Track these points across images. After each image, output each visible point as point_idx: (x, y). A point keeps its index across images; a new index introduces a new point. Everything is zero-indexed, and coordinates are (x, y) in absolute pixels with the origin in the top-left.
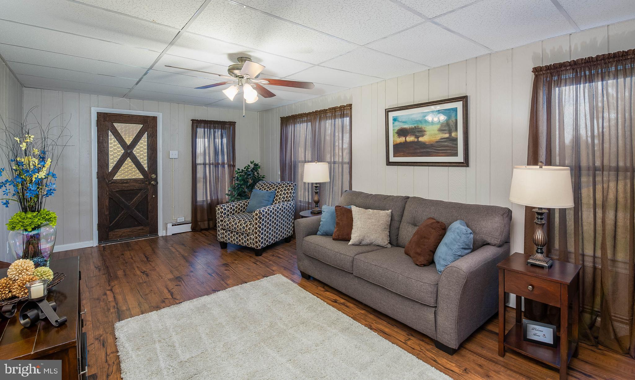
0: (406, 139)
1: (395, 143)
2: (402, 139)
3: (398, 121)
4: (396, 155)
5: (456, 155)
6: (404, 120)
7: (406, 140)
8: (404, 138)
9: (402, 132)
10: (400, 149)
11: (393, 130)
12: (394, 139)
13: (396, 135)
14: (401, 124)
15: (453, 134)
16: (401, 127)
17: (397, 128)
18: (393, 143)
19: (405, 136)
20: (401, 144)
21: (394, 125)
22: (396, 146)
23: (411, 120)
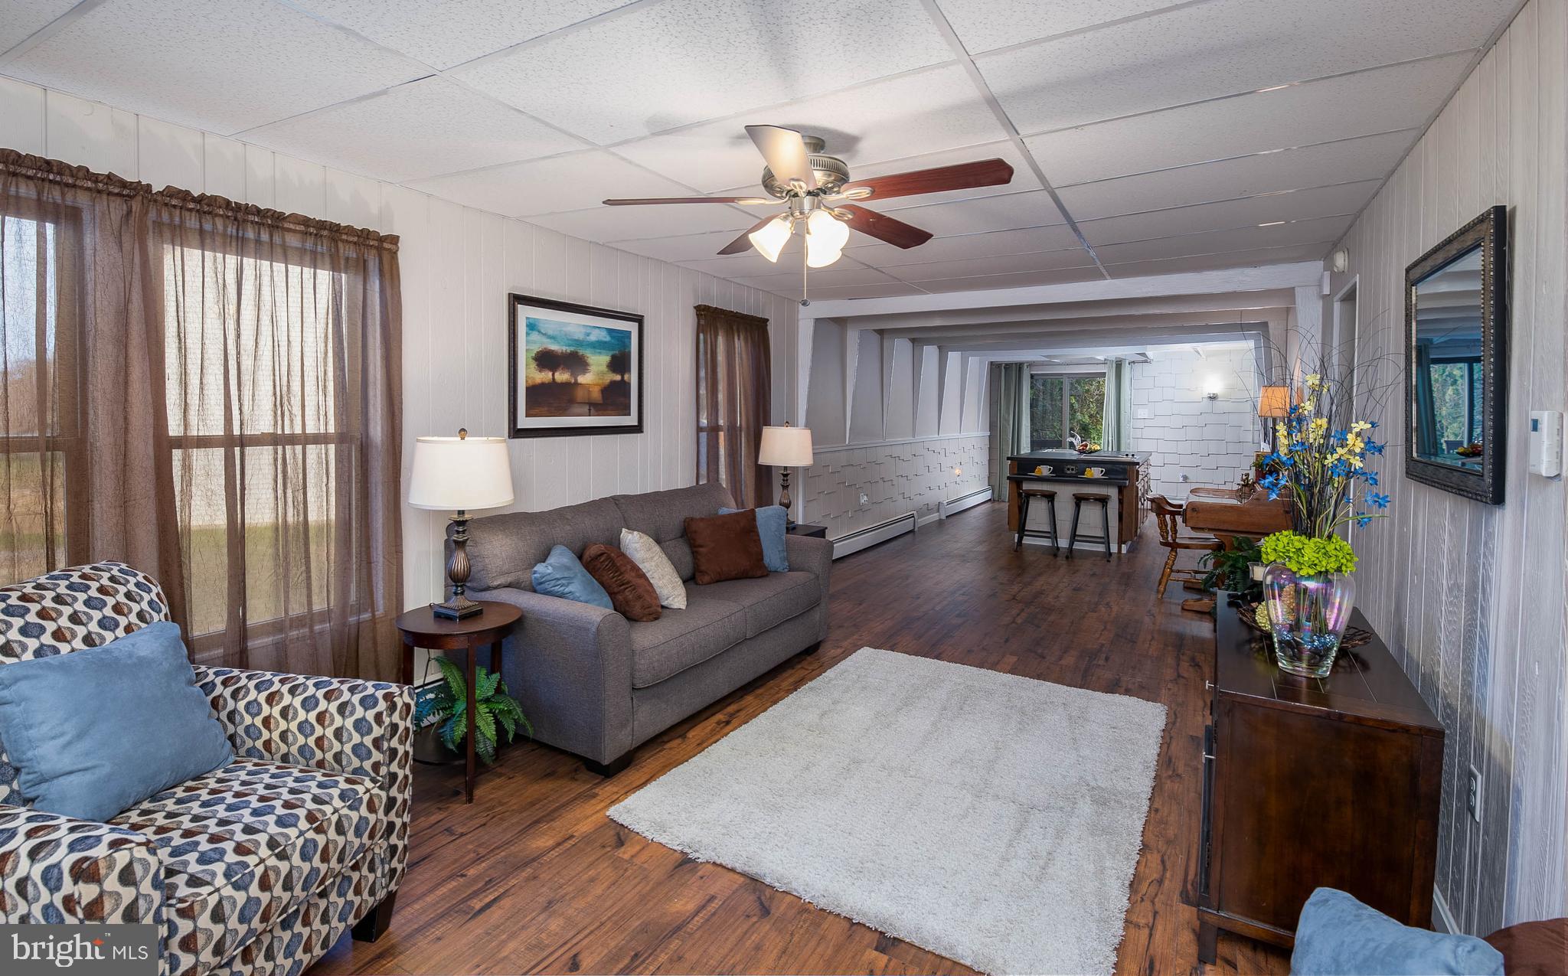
0: (553, 375)
1: (531, 383)
2: (545, 376)
3: (539, 332)
4: (532, 412)
5: (626, 412)
6: (550, 332)
7: (554, 379)
8: (550, 374)
9: (545, 360)
10: (543, 398)
11: (527, 350)
12: (528, 373)
13: (533, 365)
14: (545, 340)
15: (626, 377)
16: (544, 346)
17: (536, 348)
18: (527, 381)
19: (554, 370)
20: (543, 385)
21: (529, 338)
22: (533, 391)
23: (566, 335)
